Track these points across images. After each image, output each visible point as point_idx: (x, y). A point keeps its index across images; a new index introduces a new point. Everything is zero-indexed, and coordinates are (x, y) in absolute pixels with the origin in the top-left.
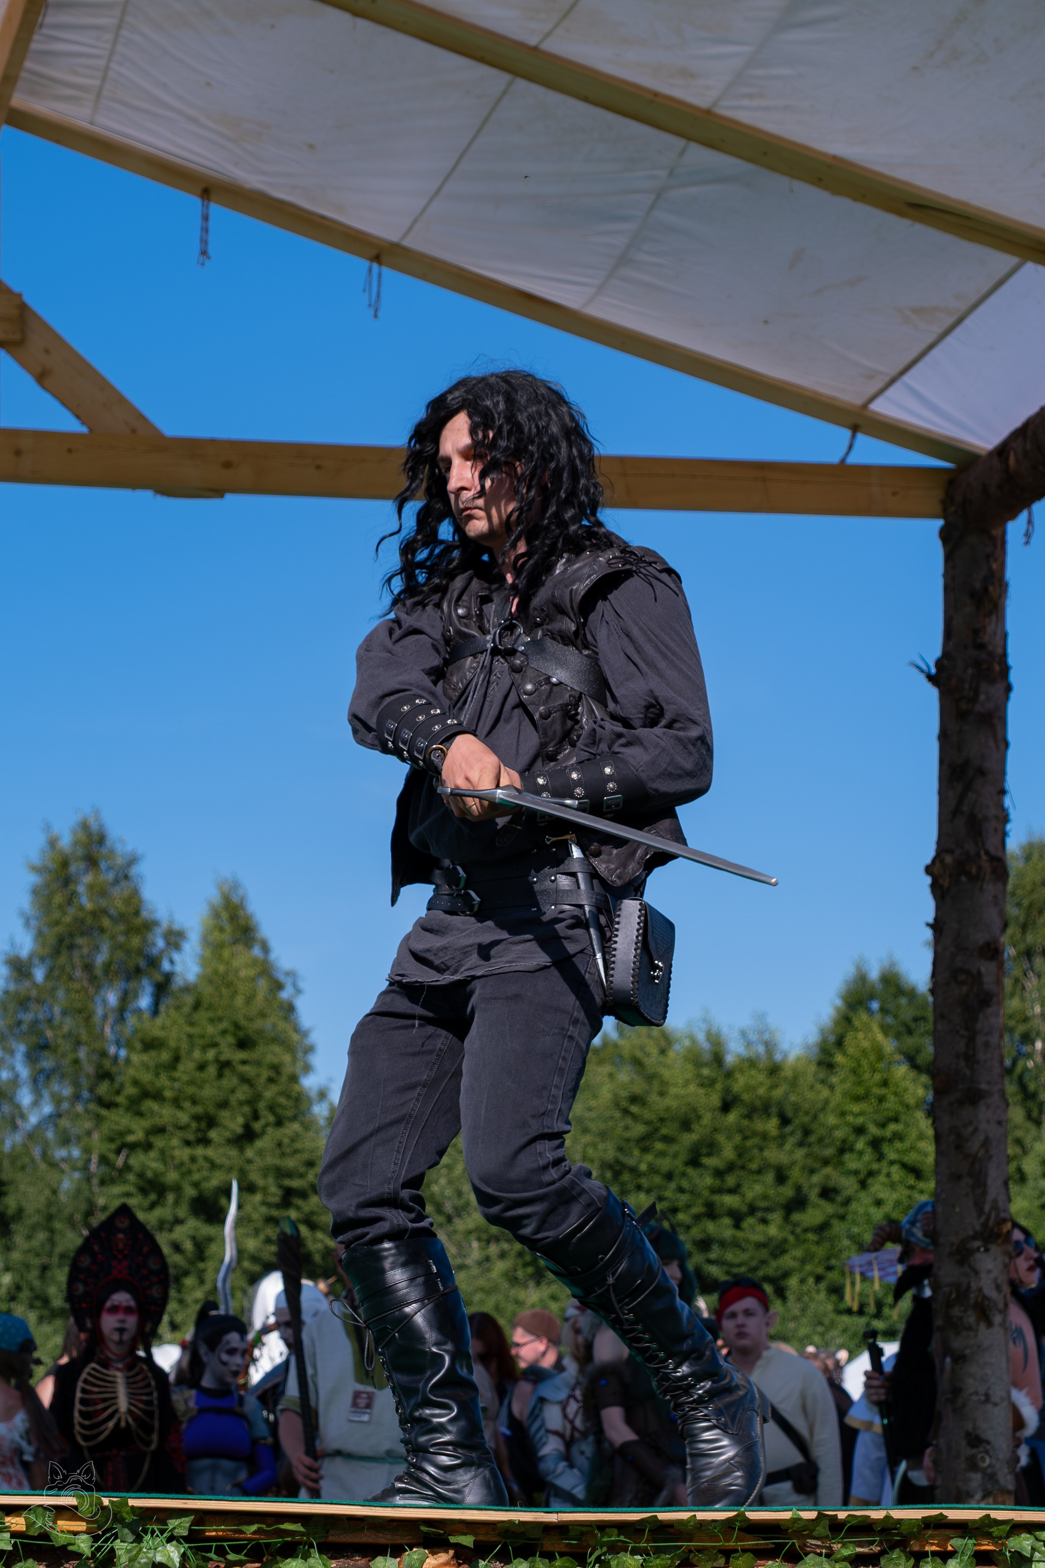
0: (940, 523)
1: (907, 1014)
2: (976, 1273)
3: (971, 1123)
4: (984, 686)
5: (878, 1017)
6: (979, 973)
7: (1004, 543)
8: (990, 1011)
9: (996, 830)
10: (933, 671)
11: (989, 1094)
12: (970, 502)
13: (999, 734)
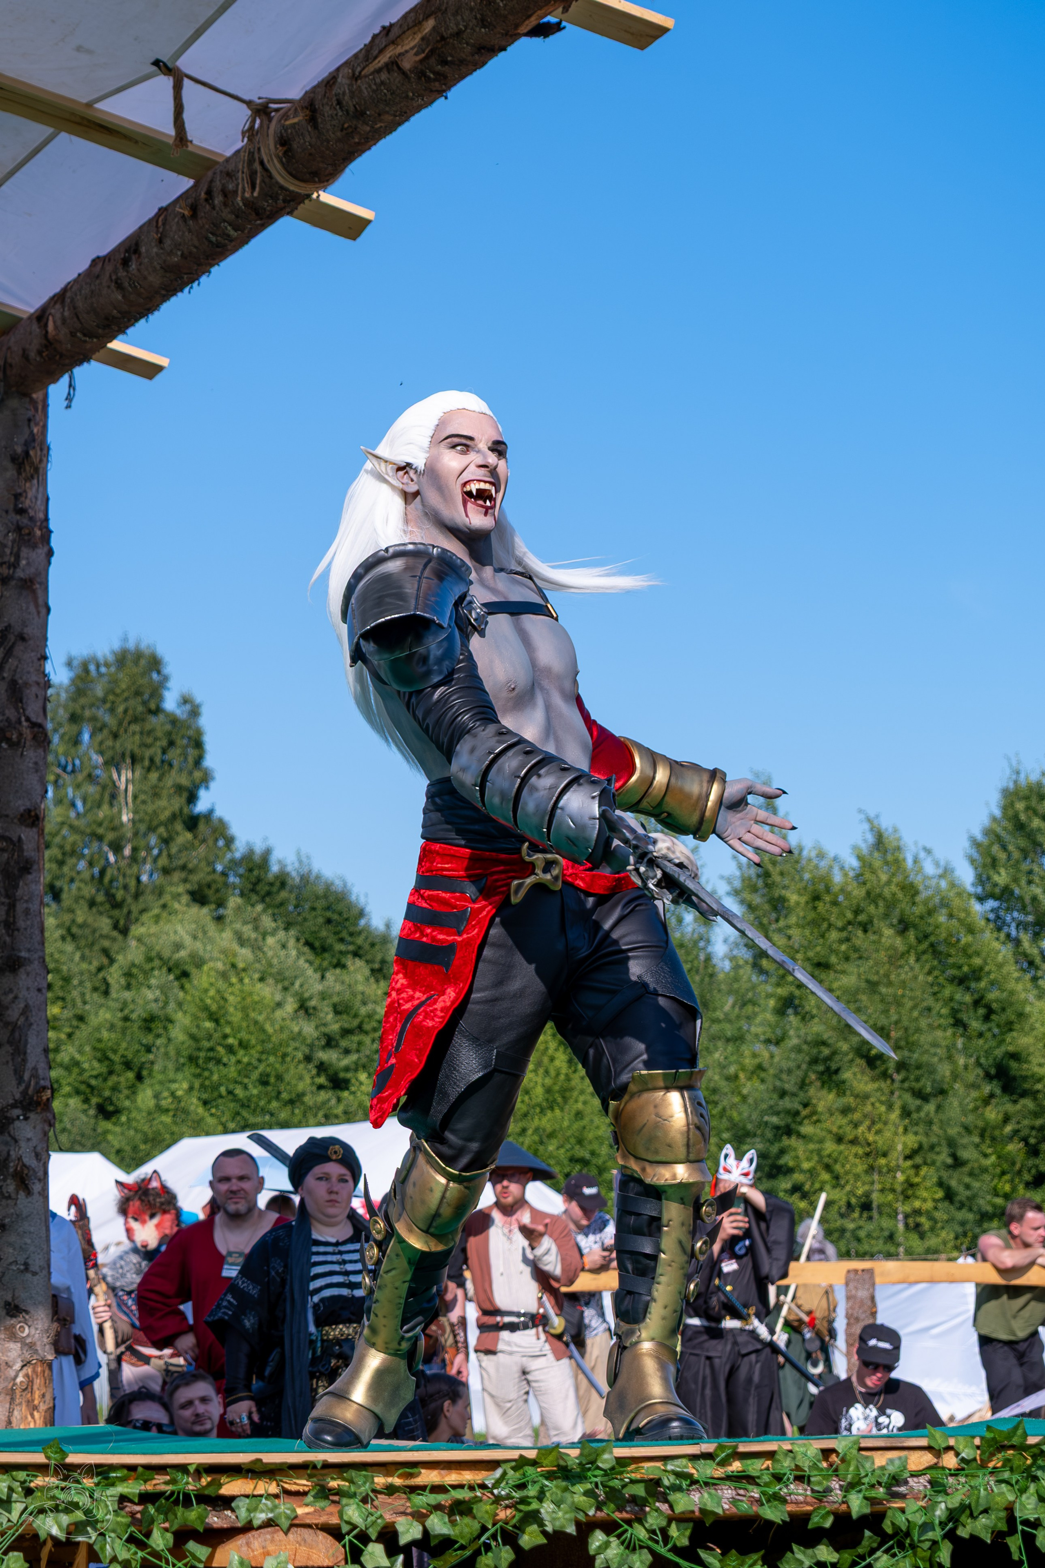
2: (16, 1141)
3: (11, 990)
4: (25, 552)
6: (20, 839)
7: (45, 406)
8: (30, 877)
9: (37, 696)
11: (29, 961)
12: (11, 366)
13: (40, 601)
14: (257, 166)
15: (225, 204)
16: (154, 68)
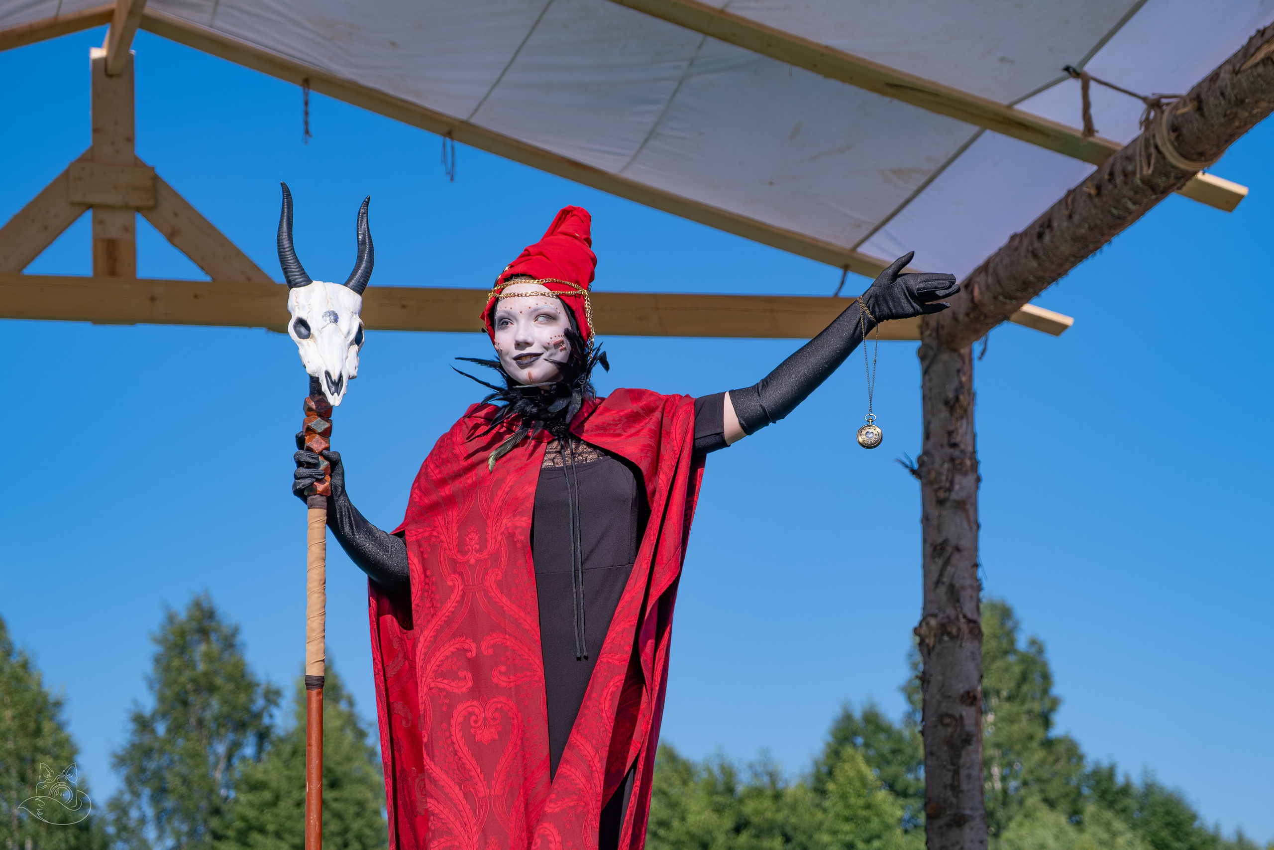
0: (918, 344)
1: (886, 747)
3: (958, 843)
4: (958, 478)
5: (862, 750)
6: (961, 717)
7: (971, 360)
8: (970, 748)
9: (971, 597)
10: (916, 466)
11: (972, 818)
12: (943, 327)
13: (972, 518)
14: (1152, 150)
15: (1126, 183)
16: (1065, 73)
